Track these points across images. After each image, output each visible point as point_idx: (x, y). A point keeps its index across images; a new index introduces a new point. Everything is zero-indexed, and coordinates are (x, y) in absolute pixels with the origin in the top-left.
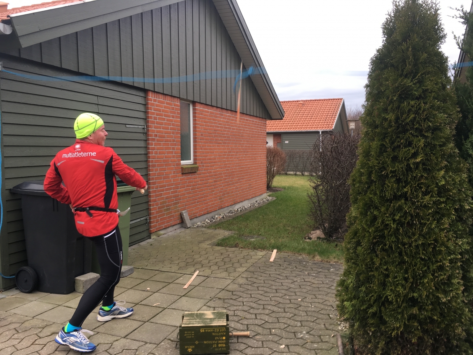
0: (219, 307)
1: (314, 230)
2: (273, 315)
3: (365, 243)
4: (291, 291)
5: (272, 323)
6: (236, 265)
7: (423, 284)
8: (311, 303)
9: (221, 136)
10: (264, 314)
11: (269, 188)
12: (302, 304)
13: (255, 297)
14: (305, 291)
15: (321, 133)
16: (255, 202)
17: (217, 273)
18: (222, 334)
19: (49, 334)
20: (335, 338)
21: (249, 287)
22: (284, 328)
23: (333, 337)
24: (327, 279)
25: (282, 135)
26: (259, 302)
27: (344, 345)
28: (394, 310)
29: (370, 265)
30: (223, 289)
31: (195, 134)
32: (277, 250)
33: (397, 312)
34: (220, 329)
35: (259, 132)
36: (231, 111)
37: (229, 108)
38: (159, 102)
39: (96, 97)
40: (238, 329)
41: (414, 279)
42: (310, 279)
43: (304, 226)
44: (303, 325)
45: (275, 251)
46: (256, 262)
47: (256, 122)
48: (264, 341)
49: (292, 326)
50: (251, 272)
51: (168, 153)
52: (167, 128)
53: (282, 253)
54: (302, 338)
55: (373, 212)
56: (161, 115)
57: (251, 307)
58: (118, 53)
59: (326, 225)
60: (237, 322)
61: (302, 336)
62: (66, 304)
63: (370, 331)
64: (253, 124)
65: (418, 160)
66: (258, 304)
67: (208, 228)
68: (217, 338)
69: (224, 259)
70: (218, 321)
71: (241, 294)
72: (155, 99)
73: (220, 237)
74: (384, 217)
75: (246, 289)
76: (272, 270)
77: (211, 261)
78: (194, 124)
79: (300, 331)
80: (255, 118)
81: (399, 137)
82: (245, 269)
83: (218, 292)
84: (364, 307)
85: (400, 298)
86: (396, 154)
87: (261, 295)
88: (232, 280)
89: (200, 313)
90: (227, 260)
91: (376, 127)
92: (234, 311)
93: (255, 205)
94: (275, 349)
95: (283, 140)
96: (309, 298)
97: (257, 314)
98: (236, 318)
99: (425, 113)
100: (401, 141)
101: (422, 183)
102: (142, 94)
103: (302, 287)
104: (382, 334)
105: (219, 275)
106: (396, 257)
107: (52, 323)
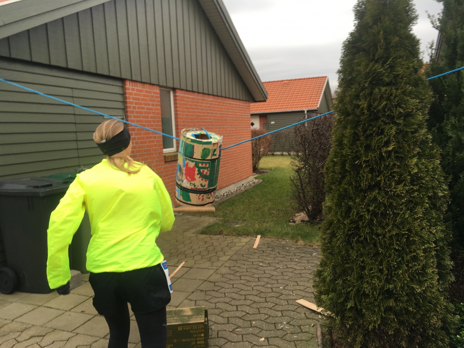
0: (201, 300)
1: (298, 212)
2: (254, 306)
3: (340, 234)
4: (274, 278)
5: (252, 314)
6: (220, 254)
7: (398, 275)
8: (292, 291)
9: (204, 122)
10: (245, 305)
11: (255, 169)
12: (284, 292)
13: (237, 287)
14: (287, 278)
15: (306, 112)
16: (241, 186)
17: (200, 264)
18: (200, 331)
19: (28, 338)
20: (315, 327)
21: (232, 277)
22: (265, 319)
23: (313, 326)
24: (309, 264)
25: (268, 116)
26: (241, 292)
27: (323, 334)
28: (370, 303)
29: (345, 256)
30: (206, 281)
31: (176, 122)
32: (261, 235)
33: (374, 305)
34: (197, 327)
35: (242, 115)
36: (213, 95)
37: (211, 93)
38: (137, 90)
39: (71, 89)
40: (219, 323)
41: (388, 270)
42: (292, 265)
43: (289, 209)
44: (284, 315)
45: (259, 237)
46: (239, 250)
47: (239, 105)
48: (244, 334)
49: (273, 317)
50: (234, 260)
51: (150, 142)
52: (148, 117)
53: (266, 239)
54: (282, 329)
55: (348, 203)
56: (141, 104)
57: (233, 298)
58: (92, 42)
59: (310, 207)
60: (218, 315)
61: (282, 327)
62: (47, 305)
63: (348, 324)
64: (236, 107)
65: (390, 148)
66: (240, 295)
67: (193, 215)
68: (195, 335)
69: (208, 248)
70: (196, 317)
71: (223, 285)
72: (133, 87)
73: (206, 225)
74: (358, 208)
75: (229, 279)
76: (255, 257)
77: (194, 251)
78: (176, 111)
79: (280, 322)
80: (238, 101)
81: (371, 125)
82: (228, 257)
83: (200, 284)
84: (341, 300)
85: (376, 291)
86: (368, 142)
87: (243, 284)
88: (215, 270)
89: (178, 310)
90: (211, 248)
91: (348, 115)
92: (216, 303)
93: (242, 189)
94: (254, 343)
95: (269, 121)
96: (291, 286)
97: (239, 305)
98: (217, 311)
99: (397, 99)
100: (373, 129)
101: (394, 172)
102: (119, 84)
103: (284, 274)
104: (359, 327)
105: (201, 266)
106: (371, 249)
107: (31, 326)
